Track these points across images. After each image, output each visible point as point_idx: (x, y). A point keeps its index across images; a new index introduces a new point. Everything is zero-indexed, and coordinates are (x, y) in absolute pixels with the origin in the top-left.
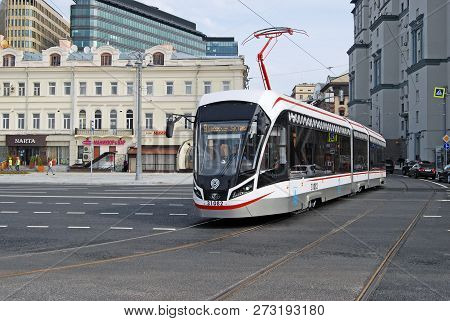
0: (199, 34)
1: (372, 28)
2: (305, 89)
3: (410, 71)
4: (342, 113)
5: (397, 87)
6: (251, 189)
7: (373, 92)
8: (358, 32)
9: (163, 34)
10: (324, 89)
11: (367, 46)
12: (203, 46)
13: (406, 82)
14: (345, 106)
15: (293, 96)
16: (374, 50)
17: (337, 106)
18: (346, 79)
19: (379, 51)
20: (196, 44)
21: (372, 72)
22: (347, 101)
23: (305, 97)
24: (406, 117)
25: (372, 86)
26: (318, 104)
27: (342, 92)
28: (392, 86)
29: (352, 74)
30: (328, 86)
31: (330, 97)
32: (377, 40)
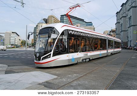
0: (85, 22)
1: (120, 19)
2: (106, 32)
3: (128, 28)
4: (114, 37)
5: (126, 31)
6: (50, 57)
7: (121, 32)
8: (117, 20)
9: (78, 22)
10: (110, 32)
11: (119, 23)
12: (86, 24)
13: (128, 30)
14: (115, 35)
15: (104, 33)
16: (121, 23)
17: (113, 35)
18: (115, 30)
19: (122, 24)
20: (84, 24)
21: (121, 28)
22: (115, 34)
23: (106, 34)
24: (128, 37)
25: (120, 31)
26: (109, 35)
27: (114, 32)
28: (125, 31)
29: (116, 29)
30: (111, 31)
31: (112, 33)
32: (121, 21)
